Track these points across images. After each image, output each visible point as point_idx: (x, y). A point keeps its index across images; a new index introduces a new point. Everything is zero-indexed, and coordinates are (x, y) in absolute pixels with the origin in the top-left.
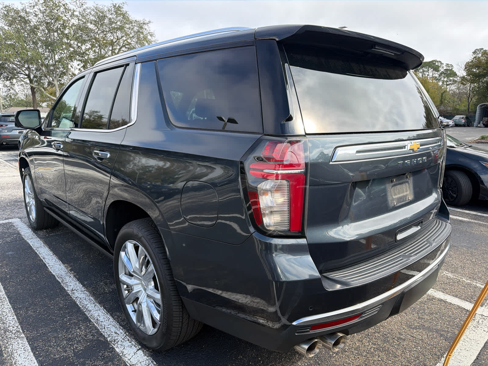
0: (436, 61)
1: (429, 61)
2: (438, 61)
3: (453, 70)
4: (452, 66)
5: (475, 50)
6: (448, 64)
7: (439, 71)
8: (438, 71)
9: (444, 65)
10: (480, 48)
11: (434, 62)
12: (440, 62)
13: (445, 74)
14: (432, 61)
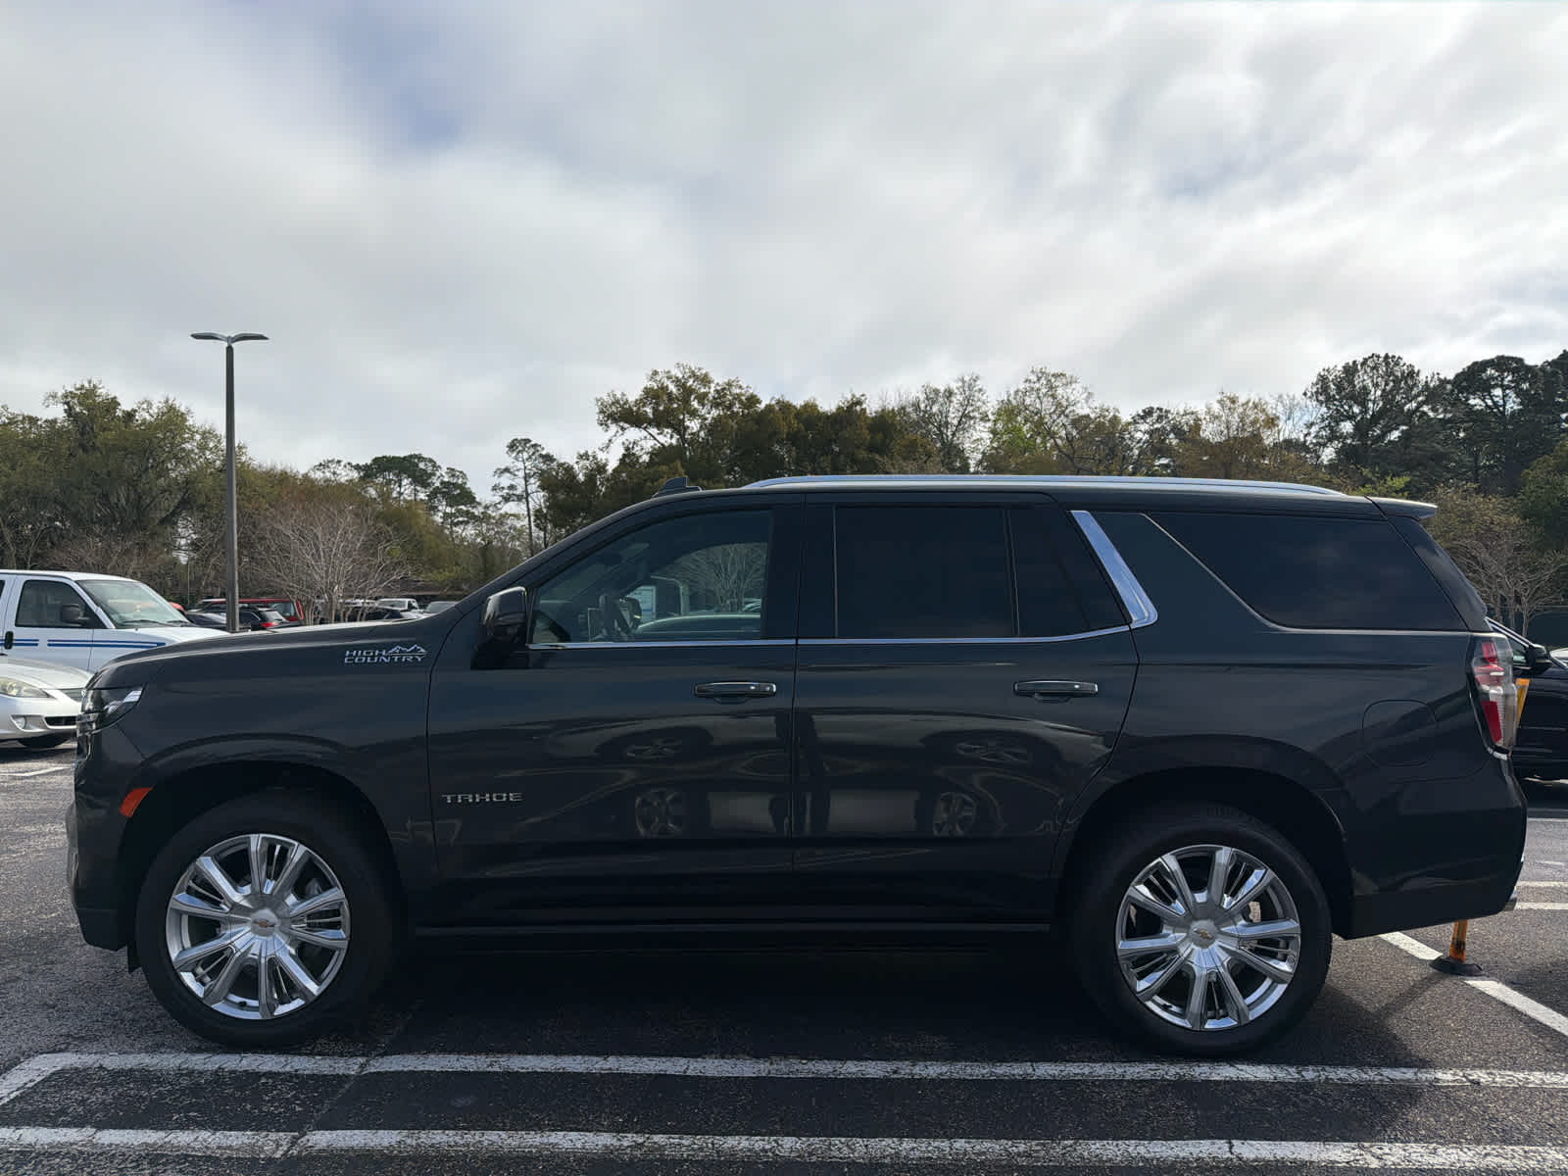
0: (420, 458)
1: (402, 456)
2: (424, 459)
3: (467, 486)
4: (464, 476)
5: (513, 441)
6: (453, 470)
7: (429, 485)
8: (425, 485)
9: (443, 471)
10: (523, 437)
11: (416, 461)
12: (431, 461)
13: (444, 495)
14: (411, 456)
